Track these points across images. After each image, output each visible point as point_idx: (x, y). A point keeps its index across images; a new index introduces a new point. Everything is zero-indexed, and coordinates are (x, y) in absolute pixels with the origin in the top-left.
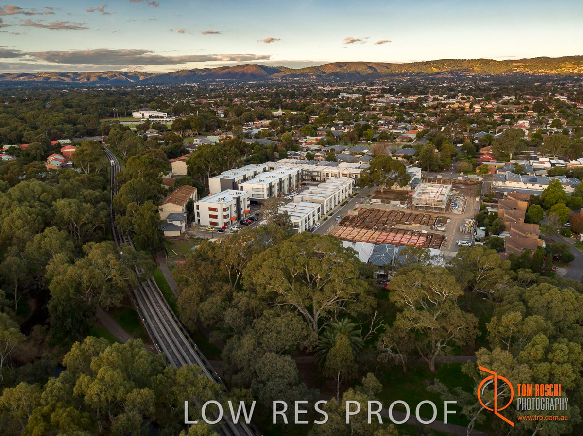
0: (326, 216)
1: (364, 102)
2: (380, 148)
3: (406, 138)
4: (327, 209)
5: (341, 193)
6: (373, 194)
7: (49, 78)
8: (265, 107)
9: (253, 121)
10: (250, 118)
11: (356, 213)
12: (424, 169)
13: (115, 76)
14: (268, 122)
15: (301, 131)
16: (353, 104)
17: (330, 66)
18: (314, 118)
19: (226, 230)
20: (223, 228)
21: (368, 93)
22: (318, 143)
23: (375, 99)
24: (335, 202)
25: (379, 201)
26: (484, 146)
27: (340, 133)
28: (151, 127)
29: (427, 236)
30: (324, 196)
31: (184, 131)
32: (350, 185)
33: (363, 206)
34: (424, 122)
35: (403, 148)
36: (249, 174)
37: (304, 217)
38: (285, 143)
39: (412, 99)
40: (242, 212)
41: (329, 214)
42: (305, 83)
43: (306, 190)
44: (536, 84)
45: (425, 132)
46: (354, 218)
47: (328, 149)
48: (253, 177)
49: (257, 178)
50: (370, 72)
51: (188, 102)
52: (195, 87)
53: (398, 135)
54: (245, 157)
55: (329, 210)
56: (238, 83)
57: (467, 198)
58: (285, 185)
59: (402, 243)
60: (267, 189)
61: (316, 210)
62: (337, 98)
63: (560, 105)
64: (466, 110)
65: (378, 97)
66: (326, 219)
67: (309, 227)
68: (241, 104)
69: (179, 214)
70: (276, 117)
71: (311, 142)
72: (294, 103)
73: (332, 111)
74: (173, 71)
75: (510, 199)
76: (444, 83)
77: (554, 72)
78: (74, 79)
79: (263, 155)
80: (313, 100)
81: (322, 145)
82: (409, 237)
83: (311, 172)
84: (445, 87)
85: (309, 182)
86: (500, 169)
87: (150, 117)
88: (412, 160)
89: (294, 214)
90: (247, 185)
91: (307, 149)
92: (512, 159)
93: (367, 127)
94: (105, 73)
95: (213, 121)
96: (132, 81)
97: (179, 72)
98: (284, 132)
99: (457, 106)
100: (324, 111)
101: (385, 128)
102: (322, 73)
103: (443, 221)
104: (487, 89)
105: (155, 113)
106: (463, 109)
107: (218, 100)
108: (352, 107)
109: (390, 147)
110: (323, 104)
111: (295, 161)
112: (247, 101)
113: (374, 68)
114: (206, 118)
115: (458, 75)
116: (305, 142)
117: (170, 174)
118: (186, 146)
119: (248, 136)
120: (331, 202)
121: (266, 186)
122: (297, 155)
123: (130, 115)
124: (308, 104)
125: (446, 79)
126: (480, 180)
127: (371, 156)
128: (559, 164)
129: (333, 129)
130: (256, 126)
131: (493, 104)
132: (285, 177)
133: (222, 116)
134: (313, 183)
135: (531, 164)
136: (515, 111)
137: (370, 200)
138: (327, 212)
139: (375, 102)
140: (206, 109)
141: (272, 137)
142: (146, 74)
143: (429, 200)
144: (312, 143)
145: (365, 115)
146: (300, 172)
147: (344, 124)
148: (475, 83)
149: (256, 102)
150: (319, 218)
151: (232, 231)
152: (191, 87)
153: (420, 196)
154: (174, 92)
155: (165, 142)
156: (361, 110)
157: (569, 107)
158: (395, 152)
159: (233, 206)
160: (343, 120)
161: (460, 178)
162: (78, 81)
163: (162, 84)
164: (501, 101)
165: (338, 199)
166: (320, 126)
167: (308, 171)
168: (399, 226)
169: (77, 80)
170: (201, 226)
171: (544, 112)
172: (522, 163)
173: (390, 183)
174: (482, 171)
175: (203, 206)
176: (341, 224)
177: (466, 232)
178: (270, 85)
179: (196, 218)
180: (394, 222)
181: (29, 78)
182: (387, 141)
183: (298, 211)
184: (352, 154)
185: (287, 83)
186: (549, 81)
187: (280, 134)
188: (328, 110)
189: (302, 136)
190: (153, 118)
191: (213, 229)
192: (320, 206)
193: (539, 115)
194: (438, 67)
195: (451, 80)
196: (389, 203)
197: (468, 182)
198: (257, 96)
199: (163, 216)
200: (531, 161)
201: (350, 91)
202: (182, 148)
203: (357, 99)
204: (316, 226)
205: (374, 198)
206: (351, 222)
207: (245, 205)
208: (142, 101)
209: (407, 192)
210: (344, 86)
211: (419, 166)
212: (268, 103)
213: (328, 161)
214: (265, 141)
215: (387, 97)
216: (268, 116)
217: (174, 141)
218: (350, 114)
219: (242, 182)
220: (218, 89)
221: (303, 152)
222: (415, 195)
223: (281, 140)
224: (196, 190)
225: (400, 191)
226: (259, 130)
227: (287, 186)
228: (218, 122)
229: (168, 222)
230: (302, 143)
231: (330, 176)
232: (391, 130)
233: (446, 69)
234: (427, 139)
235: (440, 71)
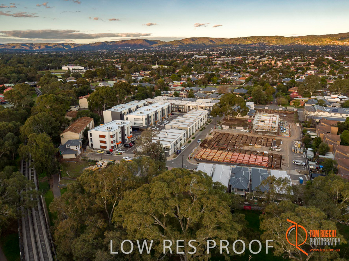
0: (190, 139)
2: (223, 89)
3: (239, 82)
4: (190, 133)
5: (200, 121)
6: (222, 121)
7: (15, 47)
9: (139, 72)
10: (137, 70)
11: (212, 137)
12: (256, 103)
13: (56, 45)
14: (148, 72)
15: (170, 78)
16: (202, 62)
17: (187, 40)
18: (178, 70)
19: (113, 152)
20: (110, 151)
21: (211, 55)
22: (182, 86)
23: (215, 59)
24: (196, 128)
25: (228, 127)
26: (291, 87)
27: (195, 79)
28: (71, 75)
29: (268, 155)
30: (188, 124)
31: (93, 78)
32: (206, 115)
33: (217, 130)
34: (248, 72)
35: (238, 88)
36: (133, 107)
37: (173, 142)
38: (160, 85)
39: (238, 58)
40: (126, 137)
41: (192, 137)
42: (173, 50)
43: (175, 120)
44: (310, 50)
45: (251, 78)
46: (211, 141)
47: (188, 89)
48: (136, 110)
49: (139, 110)
50: (211, 43)
51: (99, 61)
52: (105, 52)
53: (233, 80)
54: (132, 95)
55: (191, 134)
56: (132, 50)
57: (290, 124)
58: (159, 115)
59: (250, 162)
60: (146, 119)
61: (182, 135)
62: (192, 58)
63: (330, 62)
64: (273, 65)
65: (217, 57)
66: (190, 142)
67: (177, 149)
68: (132, 62)
69: (77, 141)
70: (154, 69)
71: (177, 85)
72: (165, 61)
73: (190, 66)
74: (92, 43)
75: (323, 125)
76: (256, 50)
77: (319, 43)
78: (30, 48)
79: (144, 94)
80: (177, 60)
81: (184, 87)
83: (178, 105)
84: (256, 52)
85: (177, 113)
86: (306, 102)
87: (73, 69)
88: (246, 96)
89: (165, 139)
90: (131, 117)
91: (175, 89)
92: (312, 95)
93: (213, 75)
94: (50, 44)
95: (113, 72)
96: (67, 49)
97: (95, 43)
98: (159, 78)
99: (267, 63)
100: (184, 65)
101: (224, 76)
102: (183, 43)
103: (278, 143)
104: (282, 53)
105: (77, 67)
106: (270, 64)
107: (118, 59)
108: (202, 63)
109: (229, 88)
110: (184, 62)
111: (166, 97)
112: (136, 60)
113: (213, 41)
114: (108, 69)
115: (263, 46)
116: (173, 85)
117: (78, 107)
118: (92, 87)
119: (135, 81)
120: (193, 129)
121: (145, 117)
122: (167, 93)
123: (61, 68)
124: (174, 61)
125: (256, 47)
126: (295, 110)
127: (218, 94)
128: (345, 98)
129: (191, 77)
130: (141, 75)
131: (288, 62)
132: (159, 110)
133: (120, 69)
134: (179, 113)
135: (326, 99)
136: (303, 66)
137: (221, 126)
138: (190, 136)
139: (216, 60)
140: (110, 64)
141: (151, 82)
142: (75, 44)
143: (264, 126)
144: (177, 86)
145: (210, 68)
146: (170, 105)
147: (197, 74)
148: (274, 50)
149: (142, 60)
150: (184, 141)
151: (117, 154)
152: (103, 52)
153: (258, 123)
154: (92, 55)
155: (78, 85)
156: (208, 65)
157: (336, 63)
158: (234, 91)
159: (118, 133)
160: (197, 71)
161: (281, 109)
162: (33, 49)
163: (85, 50)
164: (293, 60)
165: (198, 126)
166: (182, 75)
167: (175, 105)
168: (246, 148)
169: (32, 48)
170: (94, 149)
171: (321, 66)
172: (320, 98)
173: (234, 113)
174: (295, 104)
175: (95, 134)
176: (201, 146)
177: (298, 152)
178: (151, 51)
179: (90, 143)
180: (241, 144)
181: (2, 47)
182: (227, 84)
183: (168, 136)
184: (204, 93)
185: (161, 50)
186: (317, 48)
187: (156, 80)
188: (187, 65)
189: (171, 81)
190: (75, 70)
191: (102, 152)
192: (185, 132)
193: (319, 68)
194: (251, 41)
195: (259, 48)
196: (235, 128)
197: (287, 112)
198: (143, 57)
199: (64, 141)
200: (326, 97)
201: (200, 54)
202: (88, 89)
203: (205, 59)
204: (183, 148)
205: (223, 124)
206: (209, 144)
207: (128, 132)
208: (70, 60)
209: (246, 120)
210: (196, 51)
211: (252, 100)
212: (149, 61)
213: (189, 97)
214: (147, 85)
215: (223, 58)
216: (149, 68)
217: (84, 84)
218: (201, 67)
219: (128, 113)
220: (119, 54)
221: (171, 92)
222: (254, 122)
223: (157, 84)
224: (93, 120)
225: (241, 119)
226: (143, 77)
227: (161, 116)
228: (115, 72)
229: (67, 147)
230: (171, 86)
231: (191, 109)
232: (228, 77)
233: (256, 41)
234: (252, 83)
235: (253, 43)
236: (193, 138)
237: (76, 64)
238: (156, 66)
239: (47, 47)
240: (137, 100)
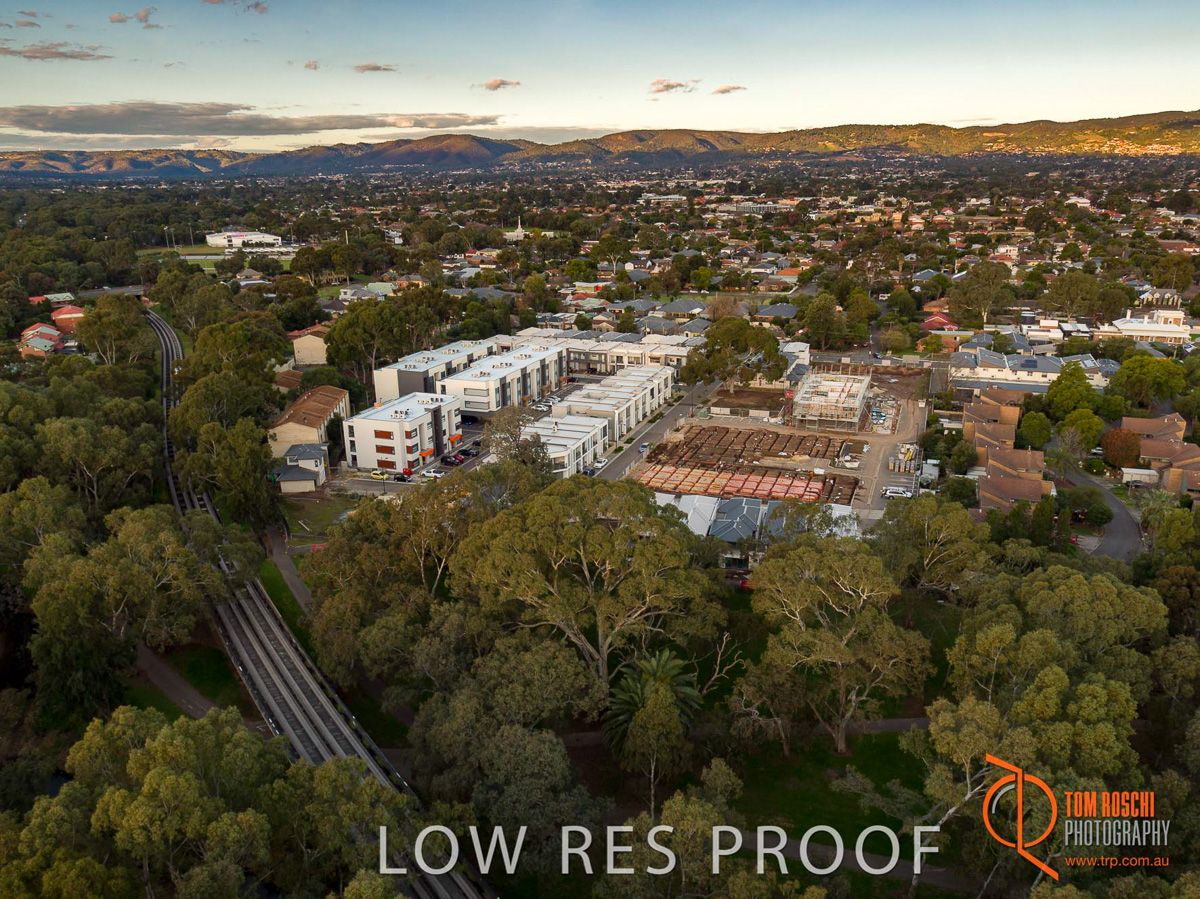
0: (620, 444)
1: (692, 211)
2: (725, 304)
3: (778, 283)
4: (620, 429)
5: (648, 396)
6: (713, 397)
7: (23, 164)
8: (488, 224)
9: (463, 251)
10: (457, 245)
11: (680, 437)
12: (815, 346)
13: (167, 158)
14: (495, 253)
15: (563, 271)
16: (668, 216)
17: (620, 138)
18: (589, 245)
19: (413, 477)
20: (405, 473)
21: (699, 194)
22: (599, 296)
23: (713, 206)
24: (637, 415)
25: (727, 411)
26: (933, 298)
27: (643, 273)
28: (246, 264)
29: (823, 479)
30: (614, 402)
31: (318, 272)
32: (666, 379)
33: (695, 421)
34: (812, 251)
35: (772, 303)
36: (459, 359)
37: (574, 448)
38: (532, 295)
39: (786, 204)
40: (445, 439)
41: (625, 439)
42: (571, 174)
43: (578, 392)
44: (1030, 174)
45: (815, 271)
46: (676, 446)
47: (620, 307)
48: (466, 366)
49: (476, 368)
50: (702, 150)
51: (325, 213)
52: (339, 181)
53: (761, 277)
54: (448, 327)
55: (624, 431)
56: (431, 174)
57: (902, 402)
58: (534, 381)
59: (774, 494)
60: (497, 390)
61: (598, 431)
62: (636, 203)
63: (1077, 215)
64: (895, 227)
65: (719, 201)
66: (620, 449)
67: (585, 467)
68: (438, 217)
69: (312, 446)
70: (511, 243)
71: (584, 294)
72: (547, 215)
73: (627, 230)
74: (292, 149)
75: (984, 403)
76: (850, 173)
77: (1065, 150)
78: (77, 167)
79: (487, 321)
80: (587, 209)
81: (608, 299)
82: (789, 482)
83: (587, 354)
84: (851, 181)
85: (584, 376)
86: (966, 343)
87: (245, 244)
88: (791, 327)
89: (554, 441)
90: (454, 384)
91: (578, 308)
92: (988, 323)
93: (698, 262)
94: (144, 153)
95: (379, 253)
96: (204, 170)
97: (304, 150)
98: (528, 274)
99: (877, 219)
100: (610, 229)
101: (735, 264)
102: (605, 152)
103: (855, 449)
104: (934, 185)
105: (256, 237)
106: (889, 224)
107: (390, 208)
108: (668, 222)
109: (746, 302)
110: (607, 217)
111: (553, 332)
112: (451, 210)
113: (710, 144)
114: (365, 245)
115: (877, 157)
117: (291, 362)
118: (322, 304)
119: (453, 282)
120: (628, 415)
121: (494, 385)
122: (556, 319)
123: (202, 240)
124: (577, 216)
125: (854, 164)
126: (927, 365)
127: (709, 320)
128: (1078, 331)
129: (629, 267)
130: (469, 262)
131: (946, 215)
132: (533, 365)
133: (399, 241)
134: (591, 376)
135: (1024, 332)
136: (990, 229)
137: (709, 410)
138: (621, 436)
139: (714, 211)
140: (365, 227)
141: (505, 284)
142: (234, 155)
143: (825, 408)
144: (587, 296)
145: (693, 237)
146: (564, 354)
147: (651, 257)
148: (911, 173)
149: (468, 212)
150: (605, 449)
151: (425, 480)
152: (332, 182)
153: (808, 399)
154: (295, 193)
155: (279, 296)
156: (685, 228)
157: (1094, 220)
158: (757, 311)
159: (425, 427)
160: (649, 248)
161: (886, 363)
162: (87, 171)
163: (267, 176)
164: (962, 209)
165: (644, 409)
166: (603, 260)
167: (580, 353)
168: (768, 462)
169: (84, 168)
170: (359, 470)
171: (1047, 229)
172: (1007, 330)
173: (748, 374)
174: (930, 348)
175: (363, 429)
176: (650, 459)
177: (902, 470)
178: (497, 177)
179: (349, 453)
180: (758, 454)
182: (740, 290)
183: (561, 434)
184: (669, 317)
185: (531, 174)
186: (1056, 168)
187: (520, 279)
188: (617, 228)
189: (567, 282)
190: (252, 246)
191: (386, 476)
192: (606, 423)
193: (1037, 237)
194: (838, 141)
195: (863, 167)
196: (747, 414)
197: (903, 369)
198: (470, 200)
199: (278, 450)
200: (1025, 327)
201: (662, 189)
202: (315, 308)
203: (677, 205)
204: (600, 465)
205: (716, 405)
206: (671, 455)
207: (451, 425)
208: (226, 212)
209: (782, 393)
210: (650, 178)
211: (805, 339)
212: (494, 215)
213: (620, 331)
214: (490, 293)
215: (737, 202)
216: (494, 241)
217: (297, 295)
218: (664, 235)
219: (443, 376)
220: (388, 187)
221: (568, 315)
222: (797, 399)
223: (523, 291)
224: (347, 396)
225: (769, 390)
226: (477, 270)
227: (538, 383)
228: (389, 253)
229: (289, 463)
230: (566, 295)
231: (626, 363)
232: (746, 267)
233: (853, 144)
234: (819, 286)
235: (842, 149)
236: (628, 442)
237: (252, 227)
238: (517, 234)
239: (134, 162)
240: (465, 339)
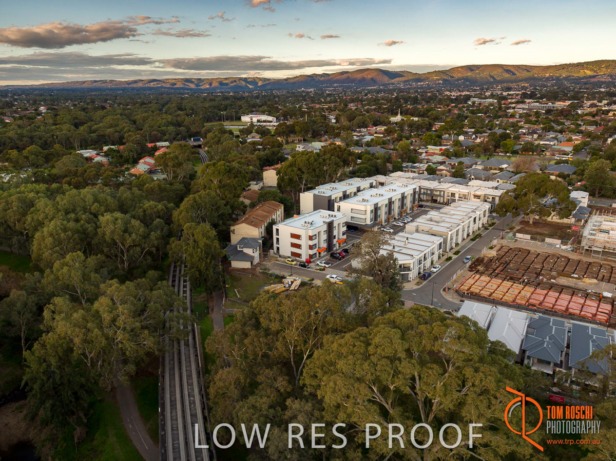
0: (450, 254)
1: (500, 108)
2: (525, 163)
3: (559, 150)
4: (451, 243)
5: (472, 222)
6: (518, 225)
7: (175, 84)
8: (382, 113)
9: (366, 127)
10: (363, 123)
11: (493, 253)
12: (592, 195)
13: (235, 81)
14: (383, 128)
15: (421, 139)
16: (486, 110)
17: (460, 69)
18: (438, 125)
19: (311, 265)
20: (307, 262)
21: (505, 98)
22: (442, 154)
23: (513, 105)
24: (463, 235)
25: (528, 237)
27: (470, 142)
28: (254, 131)
29: (611, 300)
30: (448, 225)
31: (288, 136)
32: (485, 211)
33: (504, 242)
34: (581, 132)
35: (556, 164)
36: (351, 189)
37: (418, 257)
38: (401, 152)
39: (560, 105)
40: (335, 241)
41: (454, 251)
42: (430, 88)
43: (424, 216)
45: (585, 144)
46: (491, 260)
47: (455, 161)
48: (355, 194)
49: (361, 196)
50: (507, 75)
51: (301, 107)
52: (311, 92)
53: (547, 147)
54: (351, 168)
55: (454, 245)
56: (357, 88)
58: (396, 206)
59: (571, 310)
60: (372, 211)
61: (436, 246)
62: (466, 103)
65: (517, 103)
66: (450, 258)
67: (424, 270)
68: (356, 109)
69: (254, 240)
70: (393, 124)
71: (433, 153)
72: (415, 109)
73: (461, 117)
74: (291, 77)
76: (601, 88)
78: (197, 85)
79: (373, 166)
80: (438, 106)
81: (447, 156)
82: (582, 301)
83: (432, 190)
84: (602, 92)
85: (429, 204)
87: (258, 121)
88: (571, 180)
89: (404, 251)
90: (345, 206)
91: (428, 161)
93: (505, 136)
94: (226, 79)
95: (321, 126)
96: (251, 87)
97: (297, 77)
98: (401, 140)
100: (451, 117)
101: (529, 138)
102: (449, 77)
105: (264, 117)
107: (333, 105)
108: (485, 113)
109: (538, 162)
110: (450, 110)
111: (411, 175)
112: (363, 106)
113: (512, 72)
114: (315, 122)
116: (426, 153)
117: (261, 184)
118: (285, 152)
119: (358, 144)
120: (457, 235)
121: (370, 207)
122: (414, 167)
123: (239, 119)
124: (432, 109)
125: (603, 83)
127: (512, 172)
129: (461, 138)
130: (369, 133)
132: (396, 196)
133: (334, 121)
134: (434, 204)
137: (514, 235)
138: (451, 249)
139: (514, 108)
140: (318, 113)
141: (387, 145)
142: (265, 80)
143: (608, 242)
144: (434, 154)
145: (501, 122)
146: (417, 190)
147: (474, 133)
149: (373, 107)
150: (439, 258)
151: (318, 268)
152: (308, 92)
153: (594, 235)
154: (289, 97)
155: (264, 147)
156: (497, 117)
158: (546, 168)
159: (322, 233)
160: (473, 128)
162: (201, 87)
163: (278, 90)
165: (468, 230)
166: (446, 134)
167: (427, 190)
168: (563, 281)
169: (200, 86)
170: (280, 256)
175: (285, 230)
176: (471, 269)
178: (390, 90)
179: (275, 245)
180: (554, 273)
181: (158, 84)
182: (533, 154)
183: (410, 246)
184: (486, 169)
185: (409, 88)
187: (396, 143)
188: (455, 116)
189: (423, 145)
190: (261, 122)
191: (293, 263)
192: (442, 240)
194: (593, 70)
195: (608, 85)
196: (543, 240)
198: (375, 100)
199: (235, 239)
201: (483, 96)
202: (280, 154)
203: (491, 104)
204: (435, 270)
205: (520, 231)
206: (487, 266)
207: (339, 232)
208: (254, 106)
209: (569, 227)
210: (475, 90)
211: (584, 188)
212: (386, 108)
213: (454, 177)
214: (378, 150)
215: (528, 103)
216: (384, 122)
217: (273, 147)
218: (484, 120)
219: (341, 199)
220: (334, 95)
221: (422, 165)
222: (586, 233)
223: (397, 150)
224: (283, 208)
225: (558, 223)
226: (372, 137)
227: (399, 208)
228: (326, 127)
229: (239, 249)
230: (421, 153)
231: (457, 197)
232: (536, 140)
233: (603, 71)
234: (588, 153)
235: (595, 74)
236: (456, 253)
237: (263, 113)
238: (398, 118)
239: (221, 83)
240: (358, 177)
